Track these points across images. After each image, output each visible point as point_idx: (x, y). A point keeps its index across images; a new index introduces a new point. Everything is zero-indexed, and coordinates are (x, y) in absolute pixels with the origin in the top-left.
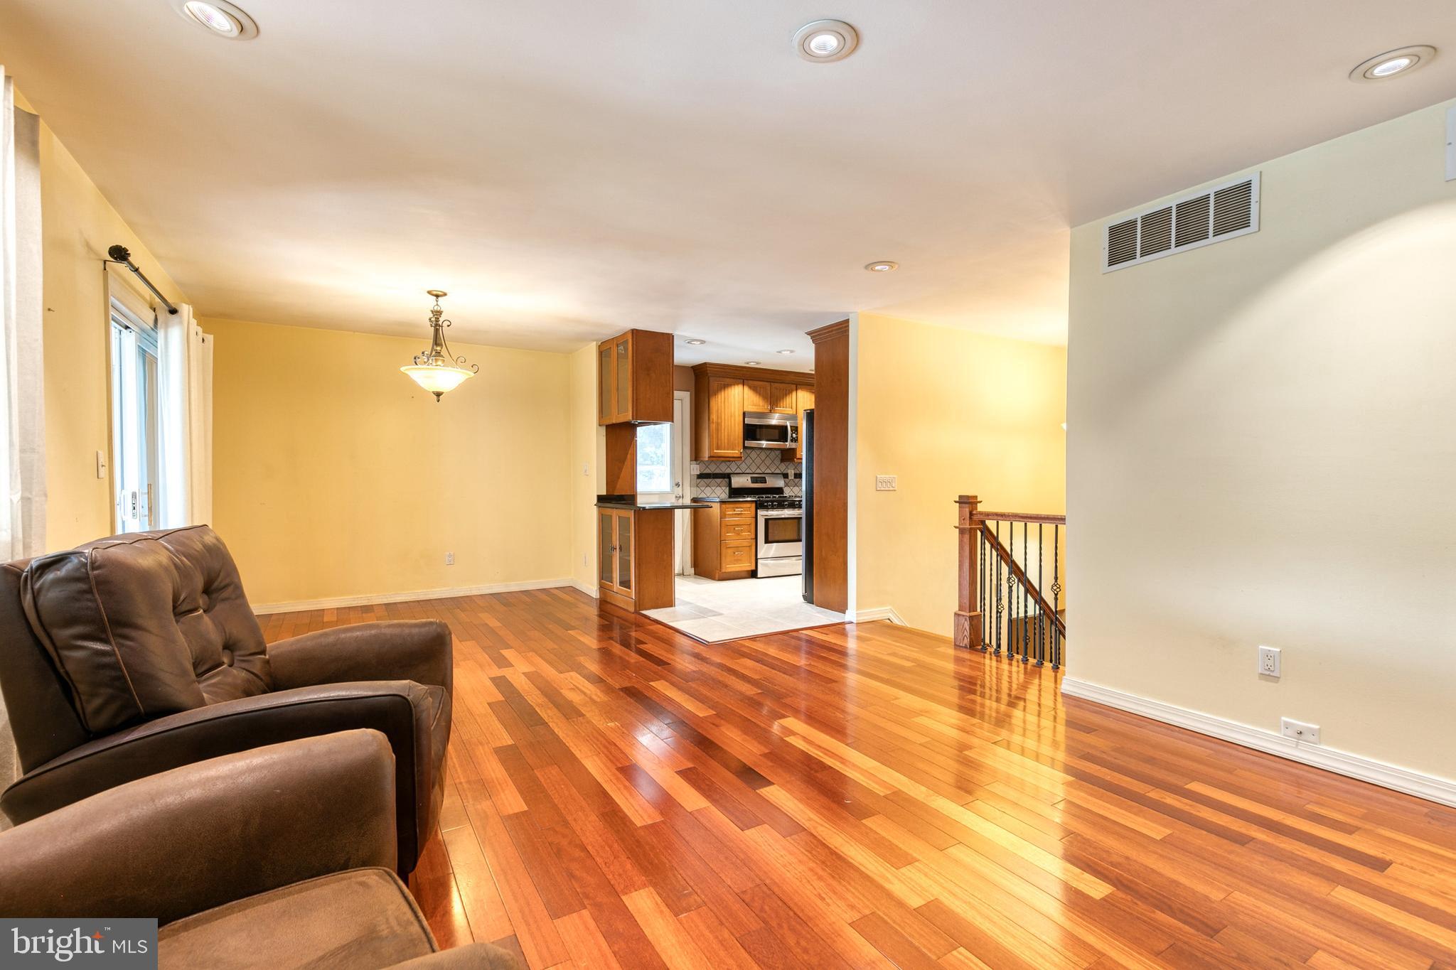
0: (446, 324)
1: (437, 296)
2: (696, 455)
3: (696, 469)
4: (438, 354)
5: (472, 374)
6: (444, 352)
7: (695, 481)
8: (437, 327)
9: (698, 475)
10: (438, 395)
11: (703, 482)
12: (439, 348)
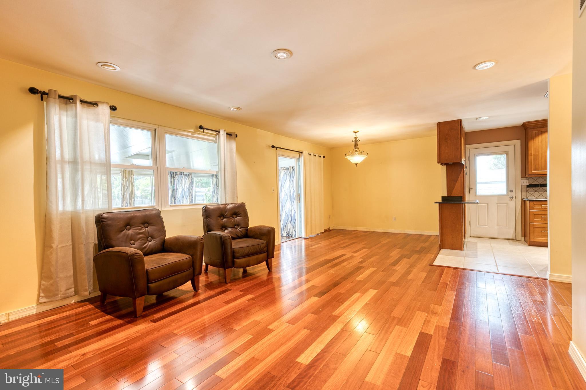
0: (359, 140)
1: (356, 133)
2: (524, 174)
3: (526, 182)
4: (356, 151)
5: (367, 156)
6: (358, 150)
7: (525, 189)
8: (356, 142)
9: (527, 185)
10: (356, 164)
11: (531, 189)
12: (356, 149)
